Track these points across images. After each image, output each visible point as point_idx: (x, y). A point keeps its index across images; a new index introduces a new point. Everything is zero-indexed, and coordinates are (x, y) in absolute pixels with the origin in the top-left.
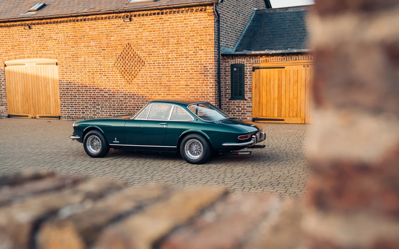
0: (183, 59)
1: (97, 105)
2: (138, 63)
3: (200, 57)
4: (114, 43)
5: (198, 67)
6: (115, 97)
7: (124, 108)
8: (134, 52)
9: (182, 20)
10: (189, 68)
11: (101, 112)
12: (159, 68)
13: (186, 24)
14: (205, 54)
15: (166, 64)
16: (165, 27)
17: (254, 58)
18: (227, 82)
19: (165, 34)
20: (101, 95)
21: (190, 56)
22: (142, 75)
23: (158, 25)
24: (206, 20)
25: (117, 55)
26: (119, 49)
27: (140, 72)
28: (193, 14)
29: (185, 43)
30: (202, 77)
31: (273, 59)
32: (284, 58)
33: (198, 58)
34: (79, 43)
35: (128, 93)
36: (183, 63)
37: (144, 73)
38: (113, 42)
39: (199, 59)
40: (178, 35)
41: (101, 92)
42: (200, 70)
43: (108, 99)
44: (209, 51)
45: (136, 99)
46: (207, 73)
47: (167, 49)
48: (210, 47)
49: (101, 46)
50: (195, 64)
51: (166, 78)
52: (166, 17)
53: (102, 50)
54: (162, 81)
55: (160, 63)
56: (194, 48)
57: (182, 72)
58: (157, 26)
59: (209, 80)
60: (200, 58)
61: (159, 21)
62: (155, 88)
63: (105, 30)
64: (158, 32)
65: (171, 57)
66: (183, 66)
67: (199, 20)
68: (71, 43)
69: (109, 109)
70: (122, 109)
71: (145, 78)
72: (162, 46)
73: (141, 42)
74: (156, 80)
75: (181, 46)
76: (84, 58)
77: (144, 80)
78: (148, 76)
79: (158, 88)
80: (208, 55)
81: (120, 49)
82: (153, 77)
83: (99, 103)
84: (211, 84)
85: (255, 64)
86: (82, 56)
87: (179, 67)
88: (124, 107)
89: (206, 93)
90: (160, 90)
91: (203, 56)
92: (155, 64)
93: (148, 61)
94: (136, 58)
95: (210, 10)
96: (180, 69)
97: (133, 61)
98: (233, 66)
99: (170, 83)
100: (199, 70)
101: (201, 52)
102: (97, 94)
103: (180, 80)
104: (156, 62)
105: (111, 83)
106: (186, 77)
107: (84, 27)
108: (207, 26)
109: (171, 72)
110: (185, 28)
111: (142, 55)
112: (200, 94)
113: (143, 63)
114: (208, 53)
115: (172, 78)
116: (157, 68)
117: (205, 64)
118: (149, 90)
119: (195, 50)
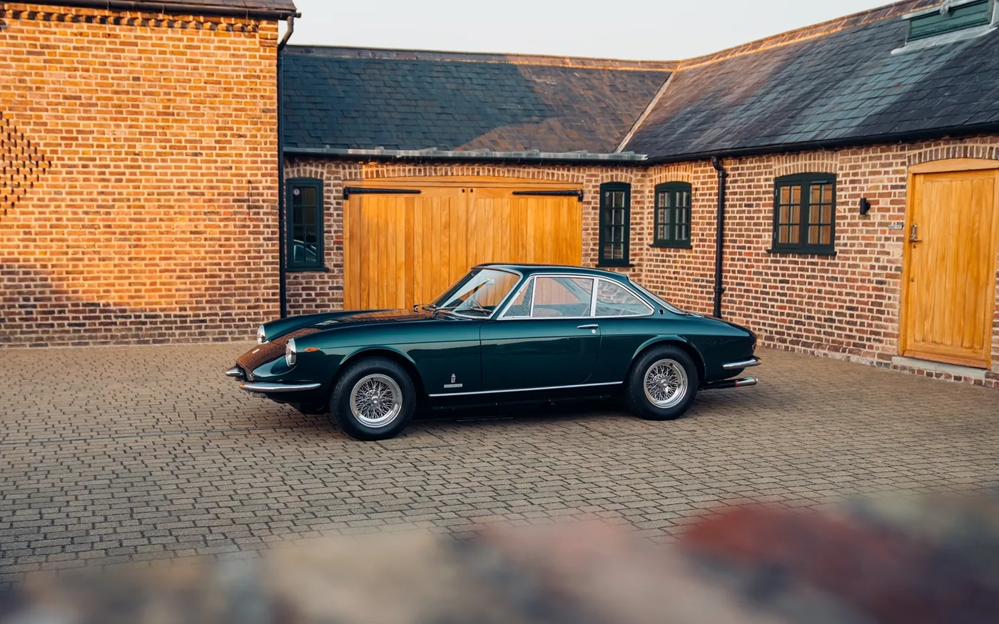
0: (185, 157)
2: (27, 162)
3: (236, 155)
5: (231, 182)
8: (12, 126)
9: (182, 49)
10: (202, 185)
12: (104, 180)
13: (191, 61)
14: (250, 149)
15: (127, 171)
16: (123, 61)
17: (347, 166)
19: (126, 83)
21: (204, 152)
22: (39, 200)
23: (101, 53)
24: (255, 57)
27: (35, 189)
28: (215, 35)
29: (189, 114)
30: (241, 210)
31: (394, 171)
32: (420, 171)
33: (230, 159)
36: (183, 170)
37: (49, 193)
39: (233, 161)
40: (167, 90)
42: (236, 192)
44: (263, 140)
45: (17, 273)
46: (258, 201)
47: (131, 127)
48: (266, 131)
50: (222, 175)
51: (126, 210)
52: (128, 33)
54: (114, 220)
55: (108, 166)
56: (218, 129)
57: (179, 194)
58: (95, 56)
59: (262, 220)
60: (235, 158)
61: (104, 43)
62: (89, 240)
64: (99, 75)
65: (144, 151)
66: (184, 178)
67: (234, 56)
71: (52, 209)
72: (114, 116)
73: (38, 100)
74: (90, 216)
75: (176, 121)
77: (48, 216)
78: (63, 204)
79: (99, 240)
80: (259, 152)
82: (81, 207)
84: (270, 230)
85: (350, 180)
87: (171, 181)
89: (252, 254)
90: (106, 247)
91: (244, 153)
92: (91, 169)
93: (63, 159)
94: (19, 148)
95: (269, 33)
96: (175, 187)
97: (7, 154)
98: (291, 183)
99: (141, 227)
100: (232, 191)
101: (236, 142)
103: (173, 216)
104: (91, 163)
106: (192, 210)
108: (258, 73)
109: (143, 194)
110: (190, 71)
111: (41, 138)
112: (237, 255)
113: (46, 162)
114: (259, 147)
115: (147, 210)
116: (95, 180)
117: (252, 175)
118: (68, 247)
119: (220, 135)
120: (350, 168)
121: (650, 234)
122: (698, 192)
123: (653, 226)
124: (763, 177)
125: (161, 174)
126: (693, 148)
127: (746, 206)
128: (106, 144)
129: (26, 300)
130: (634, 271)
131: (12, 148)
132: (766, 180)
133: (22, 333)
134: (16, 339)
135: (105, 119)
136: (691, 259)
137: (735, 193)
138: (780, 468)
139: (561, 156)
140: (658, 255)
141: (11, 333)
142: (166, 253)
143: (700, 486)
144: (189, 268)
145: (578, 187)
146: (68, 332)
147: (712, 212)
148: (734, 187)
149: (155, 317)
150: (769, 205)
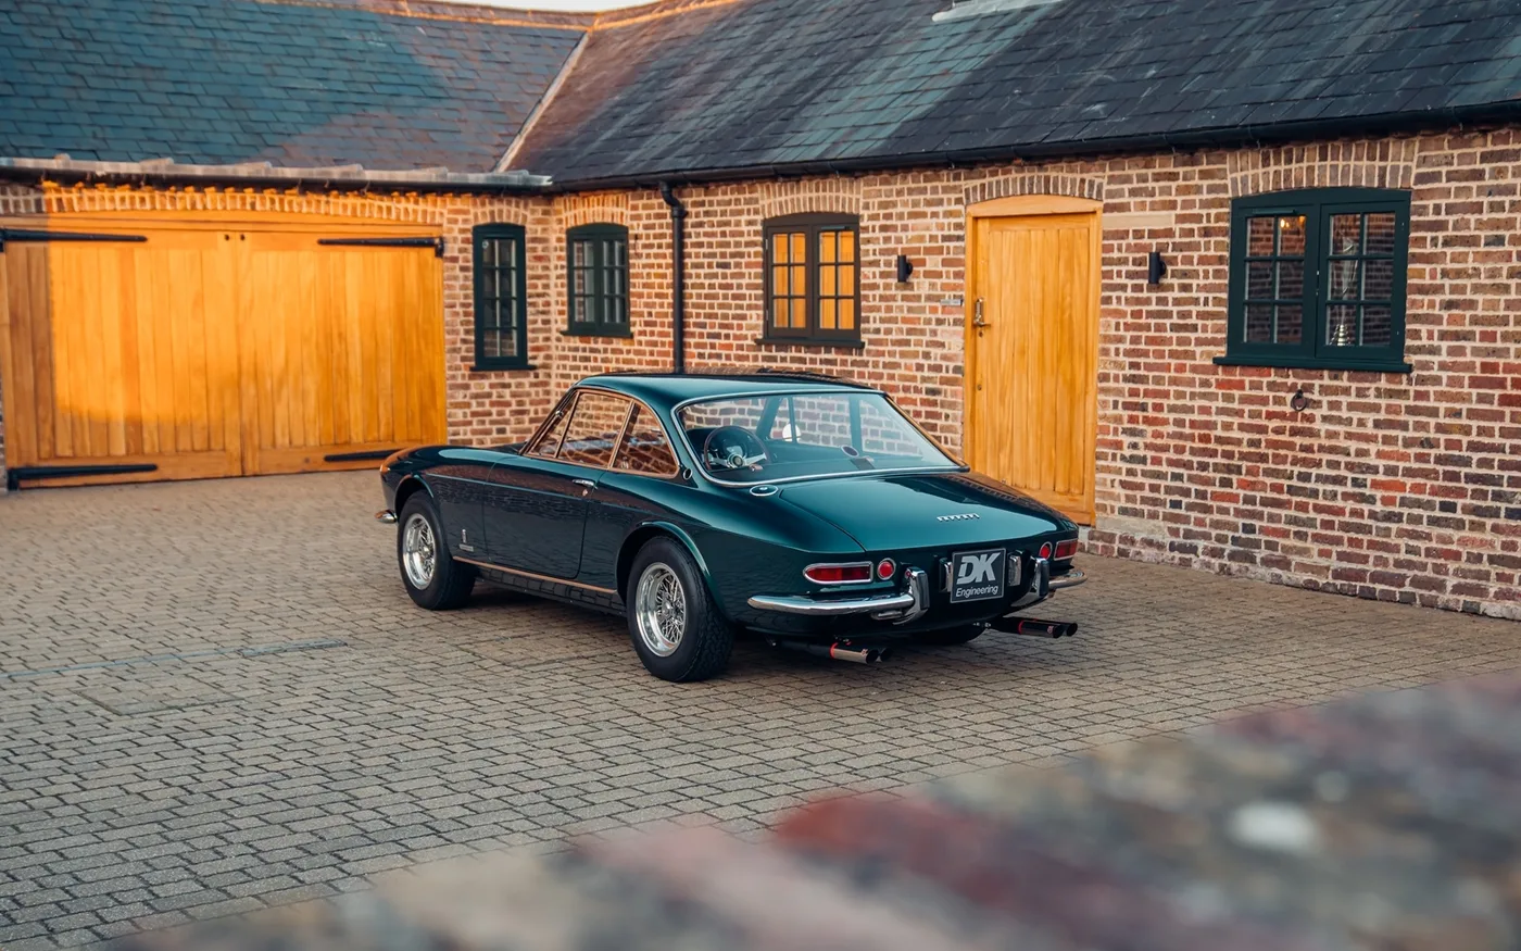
32: (143, 200)
121: (561, 313)
122: (640, 242)
123: (565, 299)
124: (744, 218)
126: (627, 168)
127: (720, 265)
130: (537, 376)
132: (750, 223)
136: (631, 356)
137: (700, 245)
138: (792, 702)
139: (401, 176)
140: (576, 349)
143: (671, 742)
145: (434, 232)
147: (664, 276)
148: (698, 235)
150: (755, 265)
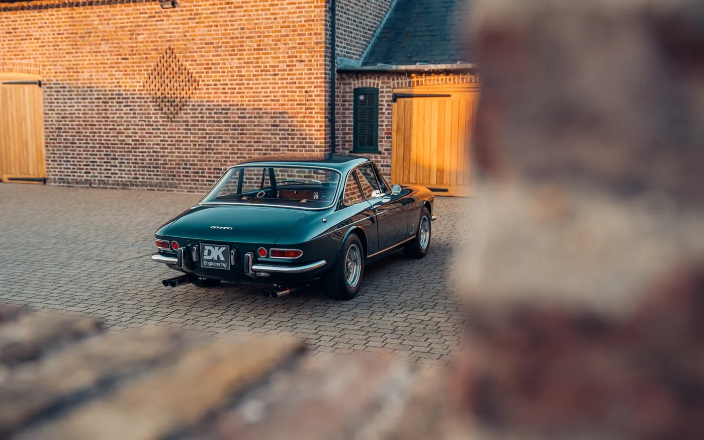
0: (269, 77)
1: (112, 159)
2: (187, 83)
3: (299, 74)
4: (144, 46)
5: (295, 92)
6: (145, 144)
7: (161, 166)
8: (180, 63)
10: (279, 94)
11: (119, 172)
12: (225, 93)
13: (273, 14)
14: (308, 70)
15: (237, 87)
16: (235, 18)
17: (395, 78)
18: (347, 120)
19: (237, 32)
20: (120, 140)
21: (280, 73)
22: (193, 106)
23: (224, 15)
24: (311, 7)
25: (149, 69)
26: (152, 57)
27: (191, 99)
29: (271, 49)
30: (301, 111)
31: (430, 80)
32: (450, 79)
33: (295, 77)
34: (80, 45)
35: (169, 137)
36: (268, 85)
37: (197, 102)
38: (142, 45)
39: (297, 78)
40: (259, 34)
41: (119, 135)
42: (298, 98)
43: (133, 148)
44: (315, 63)
45: (182, 149)
46: (312, 104)
47: (239, 59)
48: (317, 56)
49: (119, 51)
50: (290, 88)
51: (236, 111)
53: (122, 59)
54: (230, 117)
55: (227, 84)
56: (289, 57)
57: (265, 101)
58: (221, 17)
59: (314, 117)
60: (298, 76)
61: (226, 8)
62: (217, 130)
63: (127, 23)
64: (223, 28)
65: (246, 74)
66: (268, 90)
67: (298, 8)
68: (67, 45)
69: (135, 167)
70: (157, 168)
71: (199, 111)
72: (230, 53)
73: (192, 46)
74: (218, 115)
75: (264, 54)
76: (89, 74)
77: (197, 115)
78: (204, 108)
79: (222, 130)
80: (313, 71)
81: (155, 58)
82: (213, 109)
83: (115, 155)
84: (319, 124)
85: (398, 88)
86: (85, 70)
87: (261, 92)
88: (161, 164)
89: (308, 140)
90: (226, 134)
91: (303, 72)
92: (218, 86)
93: (204, 81)
94: (184, 75)
96: (263, 97)
97: (178, 79)
98: (357, 92)
99: (244, 122)
100: (296, 98)
101: (299, 66)
102: (112, 139)
103: (262, 115)
104: (218, 83)
105: (137, 120)
106: (273, 111)
107: (89, 17)
108: (313, 18)
109: (245, 101)
110: (272, 20)
111: (194, 69)
112: (298, 141)
113: (196, 83)
114: (313, 68)
115: (247, 111)
116: (220, 93)
117: (308, 87)
118: (207, 134)
119: (289, 61)
120: (397, 79)
125: (256, 88)
128: (226, 70)
129: (186, 164)
131: (181, 76)
133: (184, 184)
134: (180, 187)
135: (226, 55)
141: (179, 184)
142: (257, 138)
144: (270, 148)
146: (206, 185)
149: (252, 179)
